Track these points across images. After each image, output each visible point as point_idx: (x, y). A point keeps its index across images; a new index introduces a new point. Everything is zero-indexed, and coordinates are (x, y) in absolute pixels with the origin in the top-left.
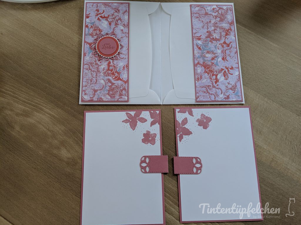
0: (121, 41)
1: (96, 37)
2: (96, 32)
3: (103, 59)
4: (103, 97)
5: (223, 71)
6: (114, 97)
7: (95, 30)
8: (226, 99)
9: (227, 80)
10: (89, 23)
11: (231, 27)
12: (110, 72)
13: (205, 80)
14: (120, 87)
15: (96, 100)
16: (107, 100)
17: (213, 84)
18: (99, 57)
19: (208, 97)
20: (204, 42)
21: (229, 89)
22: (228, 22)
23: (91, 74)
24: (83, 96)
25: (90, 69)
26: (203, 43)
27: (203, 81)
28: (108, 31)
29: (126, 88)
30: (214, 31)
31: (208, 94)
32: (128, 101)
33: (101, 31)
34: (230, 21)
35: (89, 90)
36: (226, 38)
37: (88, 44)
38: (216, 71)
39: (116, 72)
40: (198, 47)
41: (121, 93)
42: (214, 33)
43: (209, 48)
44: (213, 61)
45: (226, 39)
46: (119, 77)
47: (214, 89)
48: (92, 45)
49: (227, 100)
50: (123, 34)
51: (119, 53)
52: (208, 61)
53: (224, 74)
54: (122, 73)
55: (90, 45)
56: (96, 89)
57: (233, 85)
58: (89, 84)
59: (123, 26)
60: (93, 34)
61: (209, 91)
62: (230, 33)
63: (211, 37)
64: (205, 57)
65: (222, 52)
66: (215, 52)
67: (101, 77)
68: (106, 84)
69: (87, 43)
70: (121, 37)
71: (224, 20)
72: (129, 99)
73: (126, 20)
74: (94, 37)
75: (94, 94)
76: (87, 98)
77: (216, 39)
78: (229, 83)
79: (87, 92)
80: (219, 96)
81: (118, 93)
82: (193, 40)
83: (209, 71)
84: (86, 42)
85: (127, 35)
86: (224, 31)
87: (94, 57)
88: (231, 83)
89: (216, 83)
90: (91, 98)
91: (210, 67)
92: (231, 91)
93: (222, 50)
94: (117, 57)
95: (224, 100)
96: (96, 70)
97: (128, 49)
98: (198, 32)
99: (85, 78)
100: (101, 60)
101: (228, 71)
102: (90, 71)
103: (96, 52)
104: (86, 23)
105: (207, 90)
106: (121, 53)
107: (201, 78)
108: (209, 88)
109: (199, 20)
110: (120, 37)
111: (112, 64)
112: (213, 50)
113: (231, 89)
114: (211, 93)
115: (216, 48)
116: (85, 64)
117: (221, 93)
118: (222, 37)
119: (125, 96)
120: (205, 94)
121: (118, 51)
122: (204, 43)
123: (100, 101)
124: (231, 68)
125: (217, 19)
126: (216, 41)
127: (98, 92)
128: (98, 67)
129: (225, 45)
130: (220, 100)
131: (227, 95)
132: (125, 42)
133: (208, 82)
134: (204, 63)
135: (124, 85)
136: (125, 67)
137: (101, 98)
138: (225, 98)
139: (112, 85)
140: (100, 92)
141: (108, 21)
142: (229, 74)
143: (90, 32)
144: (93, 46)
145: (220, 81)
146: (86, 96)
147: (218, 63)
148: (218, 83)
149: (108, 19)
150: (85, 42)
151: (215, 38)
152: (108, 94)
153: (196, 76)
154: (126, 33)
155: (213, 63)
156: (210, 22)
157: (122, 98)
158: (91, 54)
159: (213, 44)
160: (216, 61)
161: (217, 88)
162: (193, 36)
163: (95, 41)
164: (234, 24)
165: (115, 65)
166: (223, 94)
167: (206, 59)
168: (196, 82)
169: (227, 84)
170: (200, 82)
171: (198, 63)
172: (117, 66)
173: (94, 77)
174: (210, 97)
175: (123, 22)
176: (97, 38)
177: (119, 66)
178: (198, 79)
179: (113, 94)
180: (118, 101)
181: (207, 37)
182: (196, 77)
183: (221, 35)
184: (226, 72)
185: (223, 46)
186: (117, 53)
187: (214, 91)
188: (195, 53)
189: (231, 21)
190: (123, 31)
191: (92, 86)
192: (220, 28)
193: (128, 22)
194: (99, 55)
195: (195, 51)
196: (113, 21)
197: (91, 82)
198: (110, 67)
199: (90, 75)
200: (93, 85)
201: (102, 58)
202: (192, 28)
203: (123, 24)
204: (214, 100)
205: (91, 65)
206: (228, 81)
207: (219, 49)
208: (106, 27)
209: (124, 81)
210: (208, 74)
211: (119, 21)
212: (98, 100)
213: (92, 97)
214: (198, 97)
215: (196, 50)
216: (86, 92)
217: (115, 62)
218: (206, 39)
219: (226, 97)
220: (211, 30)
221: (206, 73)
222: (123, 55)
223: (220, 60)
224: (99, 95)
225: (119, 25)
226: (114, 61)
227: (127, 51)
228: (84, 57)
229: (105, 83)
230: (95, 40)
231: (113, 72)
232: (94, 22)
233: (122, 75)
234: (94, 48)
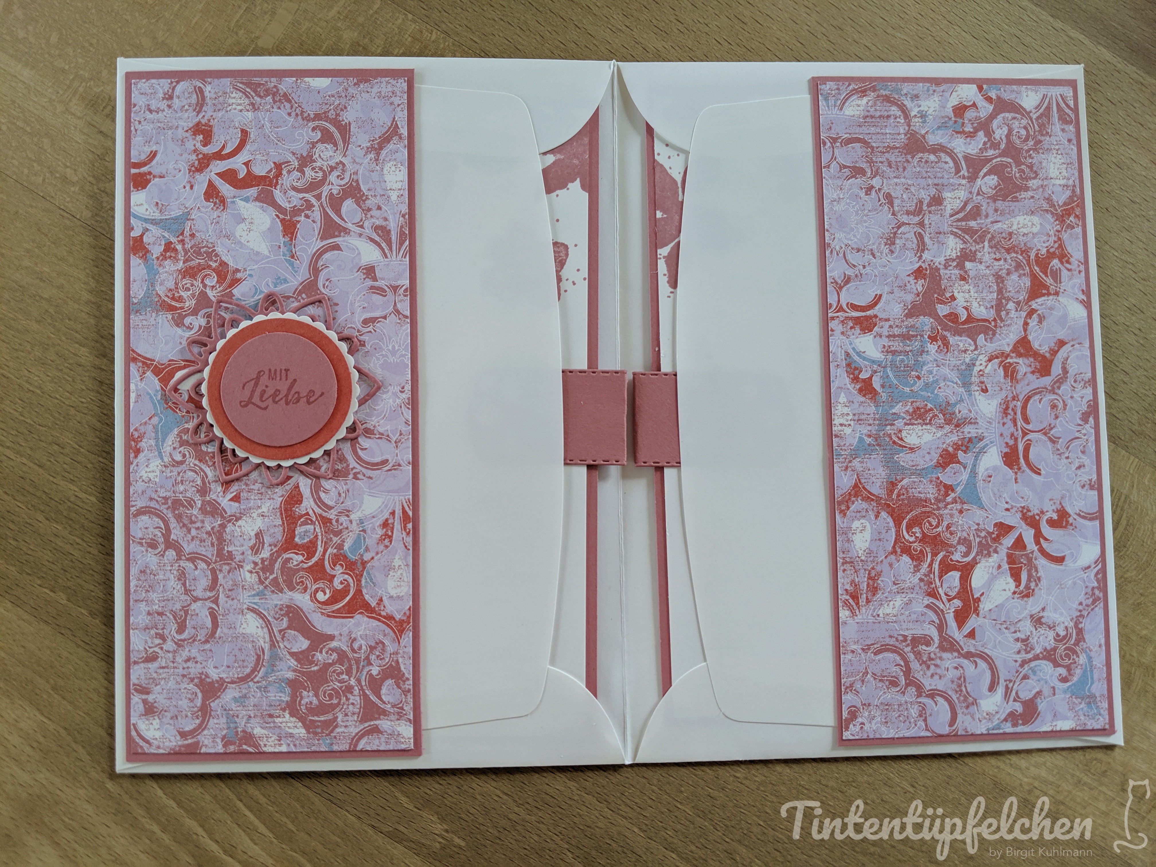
0: (368, 347)
1: (198, 321)
2: (198, 283)
3: (254, 475)
4: (258, 731)
5: (1008, 541)
6: (331, 725)
7: (190, 273)
8: (1015, 725)
9: (1027, 596)
10: (146, 220)
11: (1065, 236)
12: (301, 558)
13: (898, 601)
14: (367, 658)
15: (220, 749)
16: (284, 749)
17: (941, 627)
18: (225, 460)
19: (914, 711)
20: (897, 345)
21: (1036, 658)
22: (1049, 200)
23: (182, 576)
24: (133, 721)
25: (170, 544)
26: (887, 351)
27: (887, 609)
28: (279, 280)
29: (406, 668)
30: (961, 266)
31: (912, 690)
32: (416, 751)
33: (235, 282)
34: (1061, 198)
35: (171, 684)
36: (1032, 312)
37: (149, 374)
38: (965, 542)
39: (339, 558)
40: (856, 379)
41: (373, 698)
42: (963, 278)
43: (927, 385)
44: (947, 477)
45: (1033, 322)
46: (359, 592)
47: (949, 660)
48: (179, 375)
49: (1020, 729)
50: (377, 298)
51: (352, 429)
52: (920, 473)
53: (1011, 559)
54: (375, 563)
55: (165, 381)
56: (214, 675)
57: (1062, 633)
58: (169, 645)
59: (372, 240)
60: (180, 299)
61: (919, 676)
62: (1056, 276)
63: (943, 310)
64: (899, 445)
65: (1005, 409)
66: (962, 411)
67: (246, 598)
68: (273, 645)
69: (147, 363)
70: (366, 322)
71: (1027, 189)
72: (423, 733)
73: (394, 196)
74: (187, 321)
75: (205, 712)
76: (158, 734)
77: (970, 319)
78: (1038, 621)
79: (156, 696)
80: (975, 702)
81: (355, 698)
82: (826, 334)
83: (924, 539)
84: (134, 360)
85: (405, 308)
86: (1018, 266)
87: (192, 461)
88: (1050, 616)
89: (961, 617)
90: (183, 735)
91: (928, 515)
92: (1046, 666)
93: (1004, 394)
94: (342, 459)
95: (1008, 728)
96: (210, 552)
97: (414, 403)
98: (859, 276)
99: (143, 607)
100: (238, 479)
101: (1038, 536)
102: (171, 554)
103: (204, 428)
104: (133, 221)
105: (908, 671)
106: (368, 432)
107: (874, 590)
108: (918, 655)
109: (869, 190)
110: (359, 317)
111: (308, 504)
112: (953, 400)
113: (1049, 655)
114: (928, 684)
115: (966, 385)
116: (141, 512)
117: (992, 688)
118: (1011, 305)
119: (400, 716)
120: (892, 695)
121: (349, 421)
122: (894, 353)
123: (241, 755)
124: (1055, 517)
125: (979, 182)
126: (973, 335)
127: (230, 694)
128: (223, 526)
129: (1023, 365)
130: (981, 729)
131: (1026, 695)
132: (394, 353)
133: (914, 617)
134: (893, 484)
135: (391, 647)
136: (397, 526)
137: (248, 737)
138: (1012, 717)
139: (312, 647)
140: (237, 695)
141: (274, 204)
142: (1041, 562)
143: (161, 290)
144: (187, 386)
145: (985, 606)
146: (156, 722)
147: (980, 484)
148: (972, 622)
149: (277, 194)
150: (131, 357)
151: (964, 317)
152: (292, 708)
153: (840, 574)
154: (395, 289)
155: (949, 488)
156: (937, 201)
157: (376, 730)
158: (171, 439)
159: (952, 359)
160: (965, 476)
161: (968, 655)
162: (825, 306)
163: (196, 349)
164: (1082, 217)
165: (332, 515)
166: (1000, 691)
167: (904, 459)
168: (844, 614)
169: (1027, 627)
170: (864, 614)
171: (856, 486)
172: (343, 519)
173: (196, 599)
174: (922, 714)
175: (375, 212)
176: (207, 331)
177: (353, 517)
178: (855, 597)
179: (322, 709)
180: (353, 753)
181: (913, 312)
182: (844, 582)
183: (1000, 291)
184: (1024, 547)
185: (1010, 372)
186: (342, 433)
187: (952, 674)
188: (837, 421)
189: (1068, 193)
190: (375, 279)
191: (188, 660)
192: (995, 247)
193: (405, 209)
194: (222, 450)
195: (839, 410)
196: (309, 206)
197: (181, 628)
198: (299, 530)
199: (173, 584)
200: (194, 652)
201: (245, 468)
202: (823, 246)
203: (377, 229)
204: (946, 730)
205: (179, 518)
206: (1032, 606)
207: (985, 391)
208: (263, 248)
209: (390, 618)
210: (917, 558)
211: (348, 205)
212: (232, 748)
213: (192, 733)
214: (854, 715)
215: (843, 399)
216: (150, 698)
217: (326, 491)
218: (911, 321)
219: (1019, 708)
220: (942, 259)
221: (906, 558)
222: (383, 443)
223: (995, 468)
224: (231, 718)
225: (346, 231)
226: (326, 484)
227: (408, 414)
228: (128, 463)
229: (271, 633)
230: (195, 342)
231: (320, 565)
232: (186, 216)
233: (378, 576)
234: (191, 400)
